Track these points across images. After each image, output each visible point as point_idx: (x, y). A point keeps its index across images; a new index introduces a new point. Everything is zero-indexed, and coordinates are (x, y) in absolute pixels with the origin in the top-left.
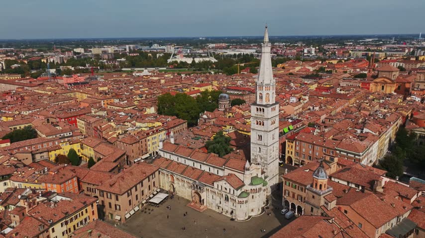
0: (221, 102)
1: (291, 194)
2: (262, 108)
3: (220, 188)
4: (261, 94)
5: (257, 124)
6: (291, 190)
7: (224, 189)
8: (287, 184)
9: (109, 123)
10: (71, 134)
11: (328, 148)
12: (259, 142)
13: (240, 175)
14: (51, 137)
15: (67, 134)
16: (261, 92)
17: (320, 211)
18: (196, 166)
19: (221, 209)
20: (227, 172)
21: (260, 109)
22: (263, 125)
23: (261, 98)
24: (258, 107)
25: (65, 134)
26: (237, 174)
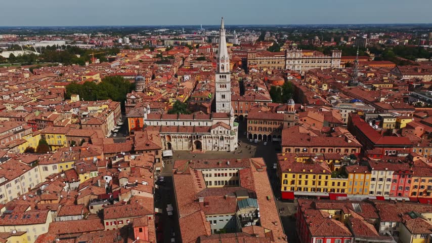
0: (139, 84)
1: (254, 128)
2: (224, 75)
3: (216, 133)
4: (223, 65)
5: (221, 87)
6: (253, 125)
7: (219, 133)
8: (251, 122)
9: (54, 113)
10: (22, 128)
11: (249, 101)
12: (223, 100)
13: (226, 121)
14: (5, 133)
15: (18, 129)
16: (223, 64)
17: (294, 123)
18: (185, 125)
19: (216, 148)
20: (215, 122)
21: (223, 76)
22: (226, 87)
23: (223, 68)
24: (222, 75)
25: (17, 128)
26: (223, 121)
